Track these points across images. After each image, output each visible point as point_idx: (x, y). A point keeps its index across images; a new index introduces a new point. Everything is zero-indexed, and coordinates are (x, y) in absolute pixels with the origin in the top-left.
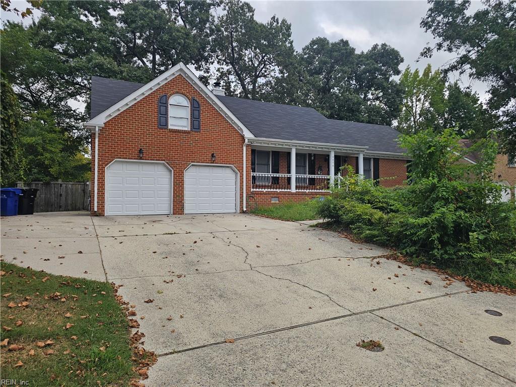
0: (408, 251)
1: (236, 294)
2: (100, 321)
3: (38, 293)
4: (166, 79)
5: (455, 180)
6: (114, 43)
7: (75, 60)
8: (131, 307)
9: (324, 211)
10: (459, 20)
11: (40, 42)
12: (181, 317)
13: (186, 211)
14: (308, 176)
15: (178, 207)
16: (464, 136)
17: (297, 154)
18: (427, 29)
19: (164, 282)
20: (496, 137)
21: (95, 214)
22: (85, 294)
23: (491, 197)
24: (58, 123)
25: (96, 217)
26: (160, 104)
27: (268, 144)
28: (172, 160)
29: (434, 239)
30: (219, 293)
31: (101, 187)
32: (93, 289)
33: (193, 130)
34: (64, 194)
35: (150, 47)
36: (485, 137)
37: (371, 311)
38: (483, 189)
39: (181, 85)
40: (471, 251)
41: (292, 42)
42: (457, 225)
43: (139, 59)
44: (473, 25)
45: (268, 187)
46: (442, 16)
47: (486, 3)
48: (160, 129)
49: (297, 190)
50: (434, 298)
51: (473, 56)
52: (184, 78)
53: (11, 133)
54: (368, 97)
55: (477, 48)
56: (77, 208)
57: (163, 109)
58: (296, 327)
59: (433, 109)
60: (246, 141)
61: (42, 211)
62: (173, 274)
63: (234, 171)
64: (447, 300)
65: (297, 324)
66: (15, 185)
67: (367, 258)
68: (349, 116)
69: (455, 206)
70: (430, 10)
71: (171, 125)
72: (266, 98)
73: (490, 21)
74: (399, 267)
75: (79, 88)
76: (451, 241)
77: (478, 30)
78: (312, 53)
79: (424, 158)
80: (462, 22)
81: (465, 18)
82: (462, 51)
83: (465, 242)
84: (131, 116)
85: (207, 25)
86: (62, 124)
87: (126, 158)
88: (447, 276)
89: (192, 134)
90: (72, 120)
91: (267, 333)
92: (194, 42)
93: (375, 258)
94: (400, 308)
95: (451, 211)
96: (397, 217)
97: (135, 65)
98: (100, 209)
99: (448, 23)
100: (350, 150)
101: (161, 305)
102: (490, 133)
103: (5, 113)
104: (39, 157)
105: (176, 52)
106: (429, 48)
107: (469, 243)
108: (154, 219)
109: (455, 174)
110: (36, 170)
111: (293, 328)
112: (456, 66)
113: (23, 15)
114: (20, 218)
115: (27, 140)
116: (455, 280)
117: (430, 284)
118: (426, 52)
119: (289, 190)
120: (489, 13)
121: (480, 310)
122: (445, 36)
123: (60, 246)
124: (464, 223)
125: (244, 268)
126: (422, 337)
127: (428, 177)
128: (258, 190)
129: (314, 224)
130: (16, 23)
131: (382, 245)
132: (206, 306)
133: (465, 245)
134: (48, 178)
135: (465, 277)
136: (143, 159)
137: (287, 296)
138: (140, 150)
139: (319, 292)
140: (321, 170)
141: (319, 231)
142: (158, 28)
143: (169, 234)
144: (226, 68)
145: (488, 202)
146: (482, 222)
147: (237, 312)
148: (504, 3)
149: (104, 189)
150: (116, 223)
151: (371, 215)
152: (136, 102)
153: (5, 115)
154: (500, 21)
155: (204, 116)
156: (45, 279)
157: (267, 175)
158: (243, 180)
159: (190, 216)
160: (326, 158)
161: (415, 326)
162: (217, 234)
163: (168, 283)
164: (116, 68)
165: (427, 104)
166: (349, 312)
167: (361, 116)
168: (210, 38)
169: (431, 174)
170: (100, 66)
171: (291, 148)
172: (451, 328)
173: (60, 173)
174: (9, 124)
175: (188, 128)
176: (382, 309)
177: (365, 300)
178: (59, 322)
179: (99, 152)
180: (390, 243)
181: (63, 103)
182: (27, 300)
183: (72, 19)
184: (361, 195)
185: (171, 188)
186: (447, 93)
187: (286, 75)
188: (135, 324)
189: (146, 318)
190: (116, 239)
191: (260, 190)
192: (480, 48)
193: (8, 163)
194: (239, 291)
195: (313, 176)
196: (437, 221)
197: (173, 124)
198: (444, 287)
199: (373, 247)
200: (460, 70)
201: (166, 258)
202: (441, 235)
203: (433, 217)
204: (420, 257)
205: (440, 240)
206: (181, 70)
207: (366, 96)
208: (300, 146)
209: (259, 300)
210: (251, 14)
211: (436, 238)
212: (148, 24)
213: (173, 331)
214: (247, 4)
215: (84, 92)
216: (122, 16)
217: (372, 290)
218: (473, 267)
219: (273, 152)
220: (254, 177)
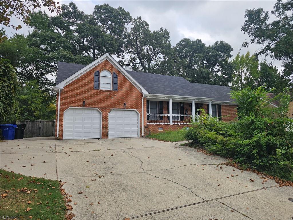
0: (239, 160)
1: (133, 188)
2: (48, 206)
3: (14, 188)
4: (99, 62)
5: (265, 117)
6: (72, 44)
7: (51, 53)
8: (69, 196)
9: (189, 136)
10: (263, 26)
11: (32, 44)
12: (99, 203)
13: (109, 137)
14: (179, 115)
15: (105, 134)
16: (269, 91)
17: (173, 103)
18: (245, 32)
19: (91, 180)
20: (289, 92)
21: (57, 139)
22: (43, 188)
23: (288, 128)
24: (41, 88)
25: (57, 141)
26: (95, 76)
27: (156, 97)
28: (101, 107)
29: (254, 153)
30: (123, 187)
31: (61, 123)
32: (48, 185)
33: (114, 90)
34: (42, 127)
35: (92, 45)
36: (282, 92)
37: (216, 199)
38: (283, 122)
39: (107, 65)
40: (277, 161)
41: (170, 41)
42: (268, 144)
43: (86, 52)
44: (272, 29)
45: (156, 122)
46: (253, 24)
47: (278, 17)
48: (95, 90)
49: (174, 124)
50: (256, 190)
51: (273, 46)
52: (109, 62)
53: (12, 93)
54: (214, 70)
55: (275, 41)
56: (49, 135)
57: (97, 78)
58: (169, 210)
59: (252, 76)
60: (144, 95)
61: (29, 137)
62: (97, 175)
63: (137, 113)
64: (264, 192)
65: (170, 208)
66: (15, 122)
67: (215, 165)
68: (203, 81)
69: (266, 133)
70: (246, 21)
71: (101, 88)
72: (156, 72)
73: (281, 27)
74: (234, 170)
75: (53, 68)
76: (265, 155)
77: (274, 31)
78: (181, 47)
79: (246, 104)
80: (265, 27)
81: (267, 25)
82: (266, 43)
83: (273, 155)
84: (79, 83)
85: (123, 33)
86: (43, 88)
87: (76, 107)
88: (264, 176)
89: (113, 92)
90: (49, 86)
91: (151, 214)
92: (116, 42)
93: (219, 164)
94: (235, 197)
95: (264, 136)
96: (232, 140)
97: (84, 56)
98: (60, 136)
99: (257, 28)
100: (203, 100)
101: (87, 195)
102: (285, 89)
103: (9, 82)
104: (29, 106)
105: (106, 48)
106: (247, 42)
107: (276, 156)
108: (90, 141)
109: (265, 114)
110: (27, 114)
111: (167, 210)
112: (263, 52)
113: (17, 29)
114: (15, 141)
115: (22, 97)
116: (269, 179)
117: (253, 181)
118: (245, 44)
119: (168, 124)
120: (280, 22)
121: (285, 198)
122: (256, 35)
123: (33, 158)
124: (273, 143)
125: (139, 171)
126: (248, 217)
127: (249, 116)
128: (150, 123)
129: (183, 144)
130: (20, 34)
131: (224, 156)
132: (115, 196)
133: (274, 157)
134: (33, 118)
135: (275, 177)
136: (85, 107)
137: (165, 189)
138: (83, 102)
139: (185, 187)
140: (187, 112)
141: (186, 148)
142: (96, 35)
143: (97, 150)
144: (133, 56)
145: (287, 130)
146: (283, 143)
147: (133, 200)
148: (289, 17)
149: (63, 124)
150: (68, 144)
151: (216, 138)
152: (82, 75)
153: (9, 83)
154: (287, 26)
155: (120, 82)
156: (20, 179)
157: (155, 115)
158: (142, 118)
159: (111, 139)
160: (190, 105)
161: (244, 209)
162: (125, 150)
163: (93, 181)
164: (73, 57)
165: (248, 74)
166: (202, 199)
167: (210, 81)
168: (125, 40)
169: (250, 114)
170: (64, 56)
171: (169, 100)
172: (267, 211)
173: (40, 115)
174: (11, 89)
175: (111, 89)
176: (223, 198)
177: (212, 192)
178: (23, 207)
179: (60, 103)
180: (228, 155)
181: (43, 77)
182: (6, 192)
183: (50, 31)
184: (210, 126)
185: (101, 123)
186: (259, 68)
187: (167, 59)
188: (70, 208)
189: (77, 204)
190: (66, 153)
191: (152, 123)
192: (276, 42)
193: (9, 110)
194: (136, 186)
195: (182, 115)
196: (255, 142)
197: (102, 87)
198: (262, 183)
199: (219, 158)
200: (265, 54)
201: (94, 165)
202: (258, 150)
203: (253, 140)
204: (246, 164)
205: (258, 153)
206: (107, 57)
207: (212, 70)
208: (174, 98)
209: (147, 192)
210: (147, 27)
211: (256, 152)
212: (91, 33)
213: (93, 213)
214: (145, 22)
215: (55, 71)
216: (77, 29)
217: (217, 185)
218: (280, 170)
219: (159, 102)
220: (148, 116)
